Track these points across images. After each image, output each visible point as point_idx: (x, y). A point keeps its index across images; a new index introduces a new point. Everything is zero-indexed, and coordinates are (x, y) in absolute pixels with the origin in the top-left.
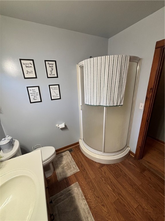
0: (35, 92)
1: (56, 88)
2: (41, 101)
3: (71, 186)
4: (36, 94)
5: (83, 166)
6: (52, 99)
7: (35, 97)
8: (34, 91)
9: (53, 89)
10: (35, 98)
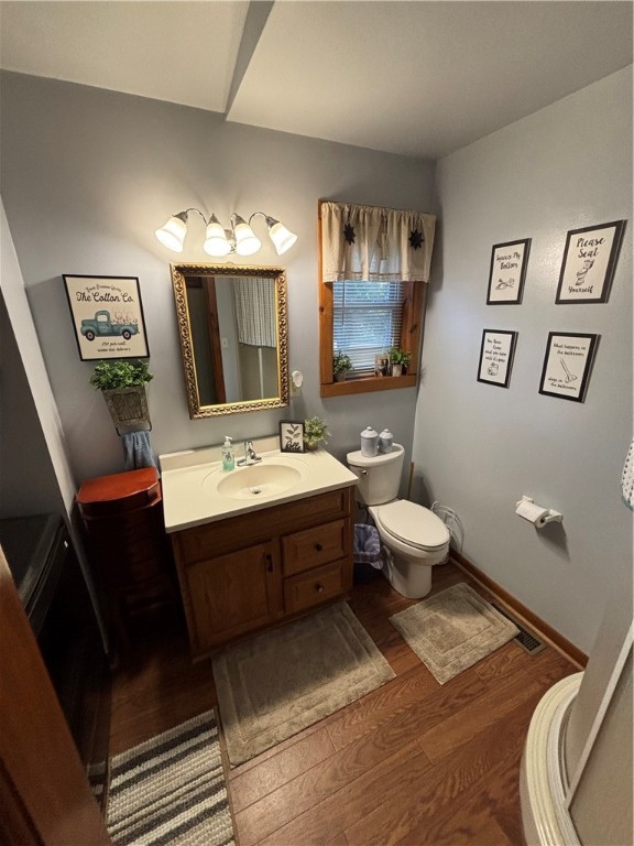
0: (497, 351)
1: (573, 351)
2: (505, 386)
3: (380, 654)
4: (499, 357)
5: (466, 704)
6: (544, 389)
7: (493, 364)
8: (497, 345)
9: (563, 350)
10: (494, 370)
